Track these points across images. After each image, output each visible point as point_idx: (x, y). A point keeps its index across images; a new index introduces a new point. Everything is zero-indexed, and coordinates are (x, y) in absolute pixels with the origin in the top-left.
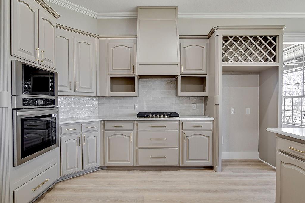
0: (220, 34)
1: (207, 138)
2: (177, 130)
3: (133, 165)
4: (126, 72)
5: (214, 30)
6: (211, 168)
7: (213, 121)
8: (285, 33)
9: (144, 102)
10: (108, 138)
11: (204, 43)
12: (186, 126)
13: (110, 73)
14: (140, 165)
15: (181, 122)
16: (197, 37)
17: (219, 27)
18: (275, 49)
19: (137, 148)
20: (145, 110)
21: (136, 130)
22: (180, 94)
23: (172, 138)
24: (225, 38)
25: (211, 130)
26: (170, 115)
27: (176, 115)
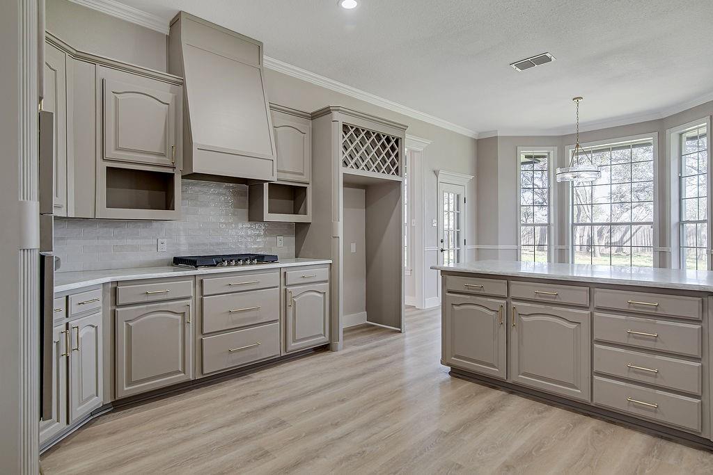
0: (339, 118)
1: (321, 296)
2: (277, 287)
3: (191, 378)
4: (153, 159)
5: (330, 110)
6: (325, 348)
7: (329, 266)
8: (407, 136)
9: (182, 233)
10: (127, 324)
11: (306, 126)
12: (293, 277)
13: (108, 156)
14: (208, 374)
15: (283, 271)
16: (295, 113)
17: (340, 108)
18: (397, 156)
19: (199, 337)
20: (184, 252)
21: (198, 297)
22: (268, 217)
23: (268, 304)
24: (346, 128)
25: (326, 281)
26: (261, 259)
27: (273, 259)
